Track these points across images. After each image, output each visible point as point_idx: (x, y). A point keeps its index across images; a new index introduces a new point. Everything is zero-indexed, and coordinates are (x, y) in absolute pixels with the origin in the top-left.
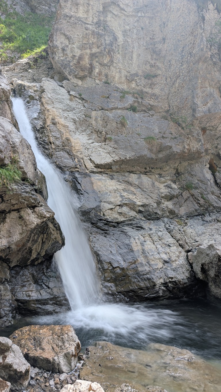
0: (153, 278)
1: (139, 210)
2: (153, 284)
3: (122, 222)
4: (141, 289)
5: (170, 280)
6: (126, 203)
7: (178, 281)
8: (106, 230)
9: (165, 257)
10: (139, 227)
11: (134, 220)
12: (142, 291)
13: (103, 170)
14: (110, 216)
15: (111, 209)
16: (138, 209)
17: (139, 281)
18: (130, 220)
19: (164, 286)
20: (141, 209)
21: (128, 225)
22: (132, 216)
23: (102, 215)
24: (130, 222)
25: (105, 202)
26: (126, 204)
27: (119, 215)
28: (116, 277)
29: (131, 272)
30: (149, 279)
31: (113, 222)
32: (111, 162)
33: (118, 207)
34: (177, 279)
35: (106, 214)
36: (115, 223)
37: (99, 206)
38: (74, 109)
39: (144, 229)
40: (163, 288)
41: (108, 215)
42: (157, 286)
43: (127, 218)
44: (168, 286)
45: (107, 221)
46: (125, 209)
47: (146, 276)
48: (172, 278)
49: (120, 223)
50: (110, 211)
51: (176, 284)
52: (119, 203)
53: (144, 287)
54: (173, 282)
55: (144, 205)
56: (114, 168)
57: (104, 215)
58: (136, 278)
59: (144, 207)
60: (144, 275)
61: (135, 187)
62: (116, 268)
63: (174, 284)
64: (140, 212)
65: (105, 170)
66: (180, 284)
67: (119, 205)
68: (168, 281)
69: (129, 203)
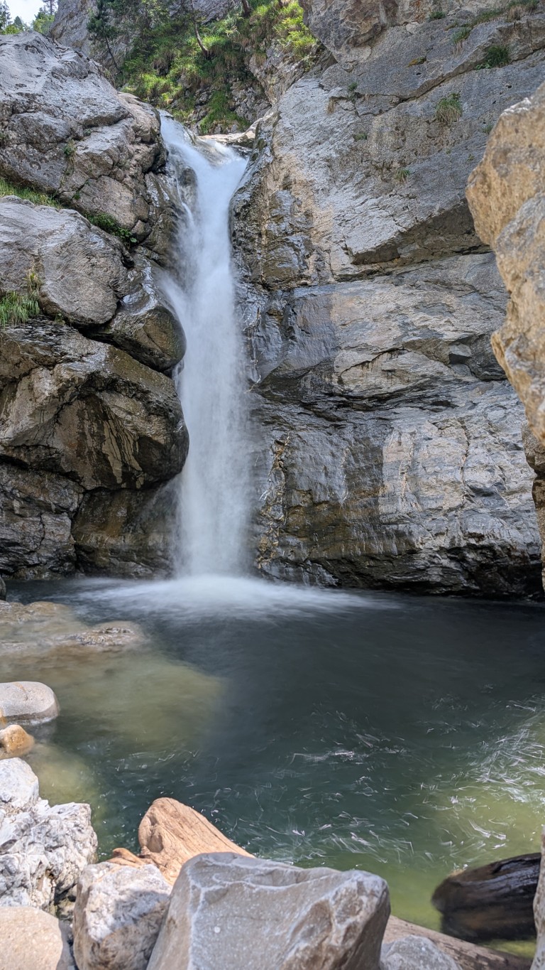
0: (410, 533)
1: (451, 355)
2: (409, 548)
3: (392, 395)
4: (371, 557)
5: (473, 541)
6: (413, 342)
7: (503, 547)
8: (339, 420)
9: (482, 479)
10: (442, 403)
11: (432, 387)
12: (372, 563)
13: (376, 267)
14: (359, 383)
15: (363, 364)
16: (446, 352)
17: (370, 538)
18: (421, 387)
19: (451, 559)
20: (458, 351)
21: (411, 401)
22: (424, 376)
23: (335, 382)
24: (421, 393)
25: (348, 348)
26: (412, 346)
27: (388, 377)
28: (314, 524)
29: (354, 515)
30: (399, 535)
31: (362, 398)
32: (392, 240)
33: (386, 356)
34: (499, 542)
35: (345, 378)
36: (371, 398)
37: (328, 361)
38: (332, 132)
39: (454, 407)
40: (445, 562)
41: (354, 382)
42: (423, 555)
43: (408, 381)
44: (464, 559)
45: (348, 397)
46: (406, 359)
47: (395, 527)
48: (481, 537)
49: (388, 398)
50: (359, 370)
51: (495, 555)
52: (389, 346)
53: (379, 554)
54: (483, 547)
55: (470, 338)
56: (405, 253)
57: (341, 382)
58: (364, 530)
59: (470, 344)
60: (389, 524)
61: (460, 293)
62: (320, 503)
63: (484, 555)
64: (455, 360)
65: (383, 265)
66: (510, 556)
67: (391, 351)
68: (463, 543)
69: (419, 341)
